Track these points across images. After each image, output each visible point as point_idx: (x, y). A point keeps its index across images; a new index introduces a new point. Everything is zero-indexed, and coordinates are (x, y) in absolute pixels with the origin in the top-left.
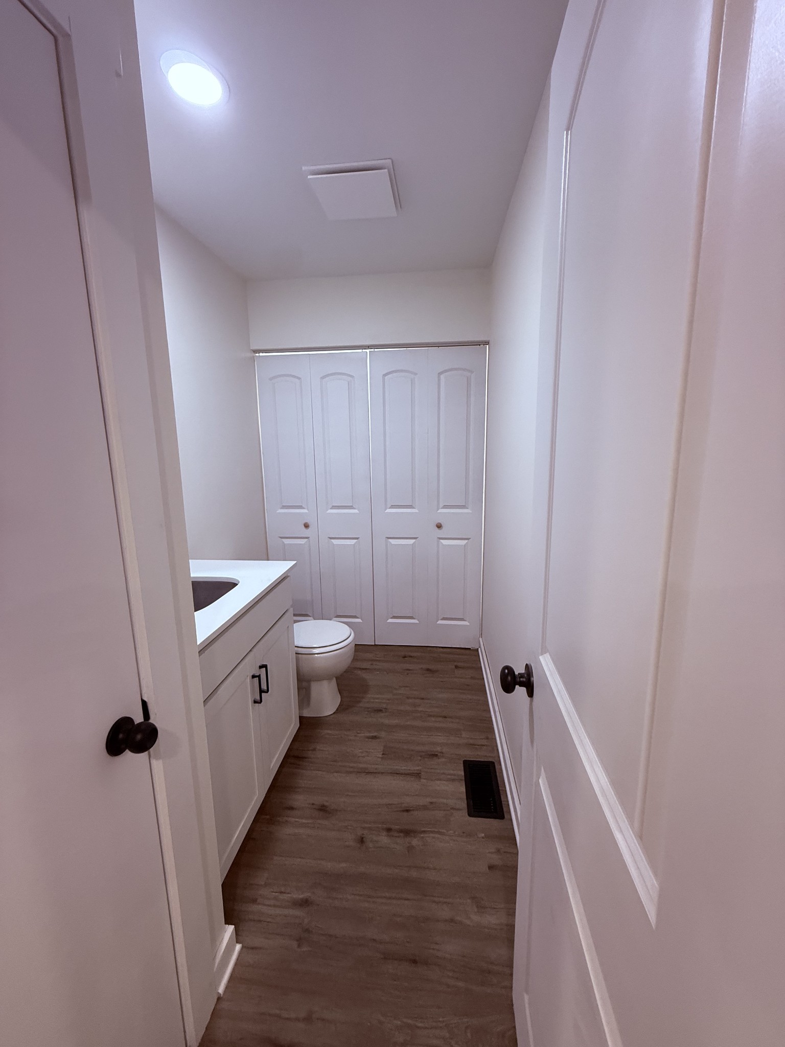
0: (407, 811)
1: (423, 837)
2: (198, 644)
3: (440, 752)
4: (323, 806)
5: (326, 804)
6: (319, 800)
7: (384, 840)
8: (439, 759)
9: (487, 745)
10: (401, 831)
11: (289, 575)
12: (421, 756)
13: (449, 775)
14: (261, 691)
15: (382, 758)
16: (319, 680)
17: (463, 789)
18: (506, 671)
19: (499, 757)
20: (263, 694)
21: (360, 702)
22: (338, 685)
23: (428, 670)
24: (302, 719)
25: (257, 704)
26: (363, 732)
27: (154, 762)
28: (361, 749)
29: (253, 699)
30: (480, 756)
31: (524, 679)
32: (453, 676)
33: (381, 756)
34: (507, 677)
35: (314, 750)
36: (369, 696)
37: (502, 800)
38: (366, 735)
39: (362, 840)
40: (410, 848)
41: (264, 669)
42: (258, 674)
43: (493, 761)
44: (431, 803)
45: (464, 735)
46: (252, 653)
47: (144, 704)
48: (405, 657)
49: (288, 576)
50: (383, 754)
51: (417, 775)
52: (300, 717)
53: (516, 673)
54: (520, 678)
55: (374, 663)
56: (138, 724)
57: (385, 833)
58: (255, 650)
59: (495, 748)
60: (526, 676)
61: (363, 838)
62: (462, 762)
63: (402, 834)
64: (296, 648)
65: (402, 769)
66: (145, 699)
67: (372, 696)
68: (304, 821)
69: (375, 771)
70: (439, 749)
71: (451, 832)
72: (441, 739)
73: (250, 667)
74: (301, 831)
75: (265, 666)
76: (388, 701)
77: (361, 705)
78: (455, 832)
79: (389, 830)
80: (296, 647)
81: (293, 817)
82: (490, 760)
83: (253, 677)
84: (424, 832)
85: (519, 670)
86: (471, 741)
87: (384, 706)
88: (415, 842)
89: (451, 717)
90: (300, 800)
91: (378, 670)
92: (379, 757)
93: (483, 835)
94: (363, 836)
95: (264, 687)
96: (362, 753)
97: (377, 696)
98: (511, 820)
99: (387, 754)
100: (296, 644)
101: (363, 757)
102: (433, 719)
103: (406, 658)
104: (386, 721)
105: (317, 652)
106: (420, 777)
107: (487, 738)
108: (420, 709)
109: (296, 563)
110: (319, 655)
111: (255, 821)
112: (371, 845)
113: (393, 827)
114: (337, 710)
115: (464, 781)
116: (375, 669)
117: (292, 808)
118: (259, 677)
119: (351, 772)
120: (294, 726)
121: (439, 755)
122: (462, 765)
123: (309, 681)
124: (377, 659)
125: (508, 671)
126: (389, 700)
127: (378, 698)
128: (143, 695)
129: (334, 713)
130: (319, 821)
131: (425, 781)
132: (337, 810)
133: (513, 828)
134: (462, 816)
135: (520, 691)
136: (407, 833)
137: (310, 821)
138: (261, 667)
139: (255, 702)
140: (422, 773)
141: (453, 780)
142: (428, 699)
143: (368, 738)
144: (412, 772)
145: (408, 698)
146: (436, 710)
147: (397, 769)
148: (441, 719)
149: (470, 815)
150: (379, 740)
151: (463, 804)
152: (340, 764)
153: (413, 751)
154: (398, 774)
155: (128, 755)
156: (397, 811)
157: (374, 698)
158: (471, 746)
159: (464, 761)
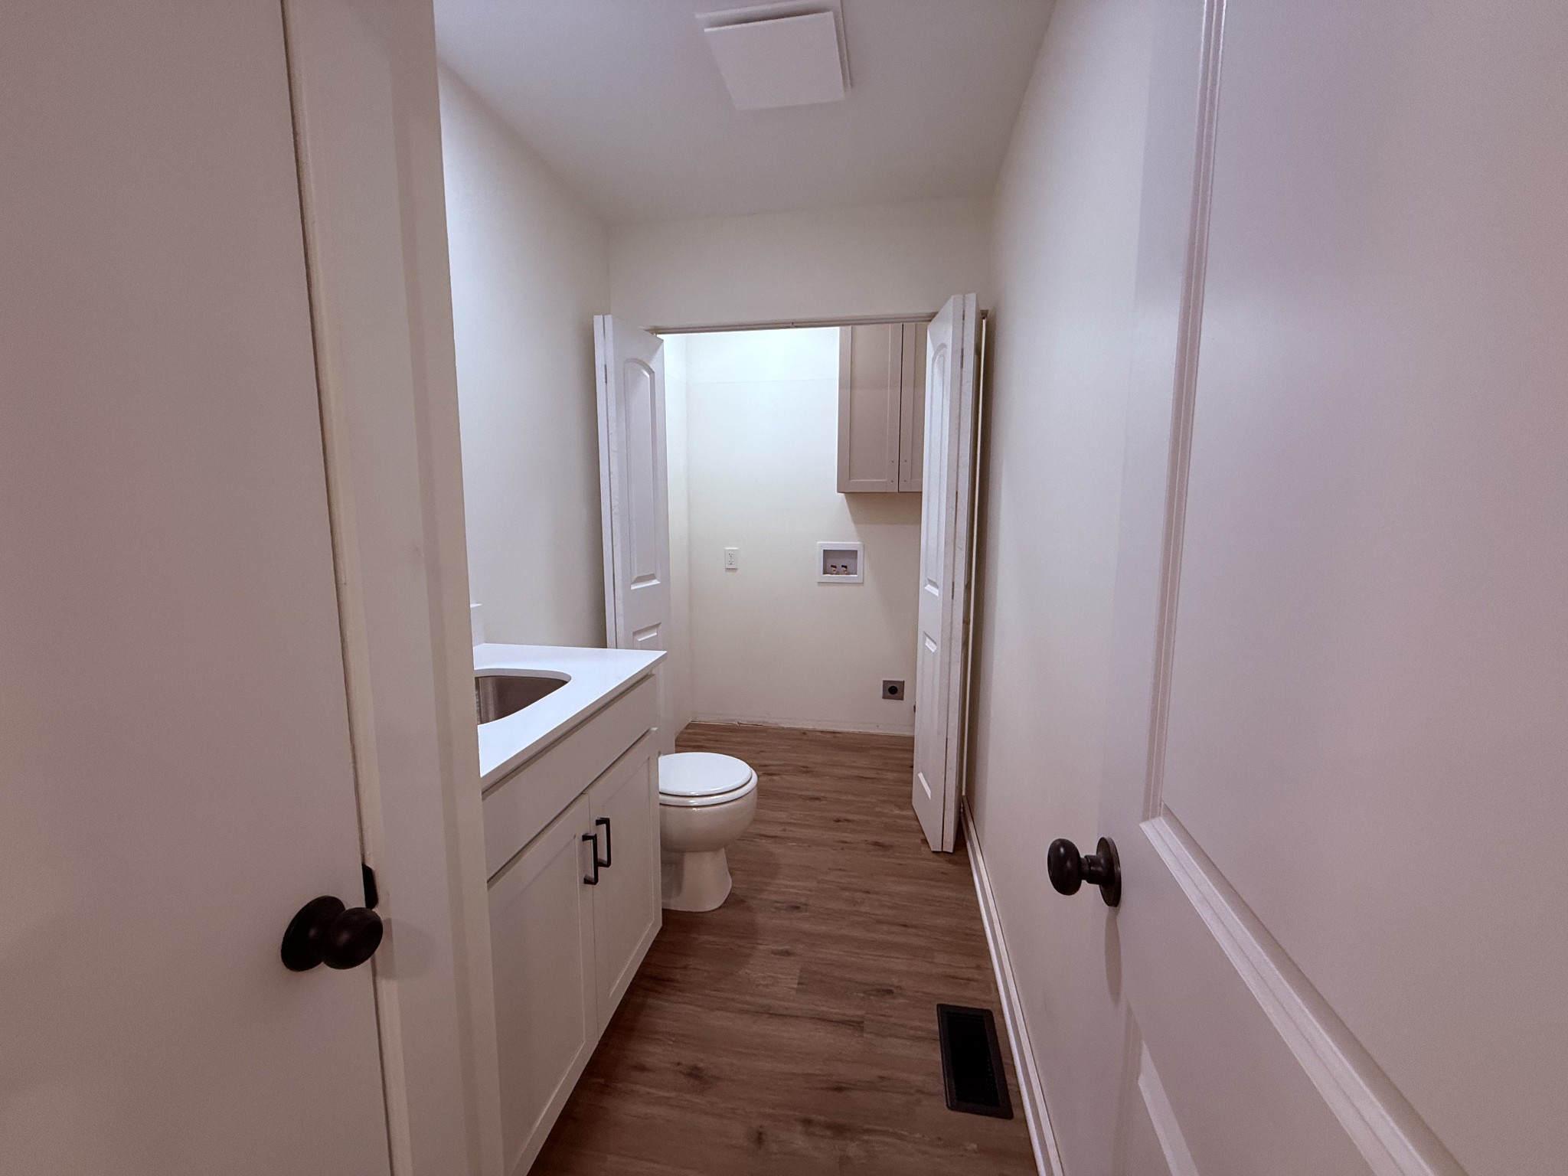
0: (839, 1089)
1: (867, 1142)
2: (482, 776)
3: (897, 987)
4: (696, 1068)
5: (701, 1065)
6: (690, 1056)
7: (799, 1141)
8: (894, 998)
9: (977, 981)
10: (828, 1126)
11: (654, 672)
12: (864, 992)
13: (912, 1028)
14: (598, 864)
15: (797, 990)
16: (698, 851)
17: (937, 1057)
18: (1062, 850)
19: (1000, 1004)
20: (599, 868)
21: (763, 891)
22: (728, 860)
23: (877, 844)
24: (667, 914)
25: (590, 886)
26: (766, 942)
27: (384, 985)
28: (763, 972)
29: (584, 876)
30: (968, 998)
31: (1100, 869)
32: (919, 856)
33: (796, 986)
34: (1066, 863)
35: (685, 968)
36: (778, 881)
37: (1008, 1081)
38: (771, 947)
39: (759, 1138)
40: (844, 1161)
41: (605, 825)
42: (592, 834)
43: (990, 1008)
44: (882, 1078)
45: (941, 959)
46: (585, 798)
47: (368, 875)
48: (838, 821)
49: (653, 675)
50: (799, 984)
51: (857, 1025)
52: (663, 909)
53: (1082, 856)
54: (1090, 865)
55: (788, 828)
56: (350, 910)
57: (799, 1128)
58: (591, 791)
59: (993, 986)
60: (1102, 861)
61: (760, 1134)
62: (936, 1007)
63: (829, 1133)
64: (661, 797)
65: (831, 1013)
66: (370, 865)
67: (783, 882)
68: (662, 1093)
69: (785, 1012)
70: (895, 980)
71: (918, 1135)
72: (899, 963)
73: (581, 820)
74: (655, 1110)
75: (605, 821)
76: (808, 893)
77: (764, 896)
78: (924, 1136)
79: (807, 1122)
80: (661, 793)
81: (645, 1086)
82: (986, 1007)
83: (585, 838)
84: (868, 1131)
85: (1087, 849)
86: (950, 971)
87: (803, 900)
88: (853, 1149)
89: (915, 927)
90: (656, 1054)
91: (794, 839)
92: (793, 988)
93: (975, 1146)
94: (761, 1130)
95: (603, 856)
96: (764, 978)
97: (792, 883)
98: (1025, 1121)
99: (807, 983)
100: (662, 787)
101: (767, 986)
102: (885, 928)
103: (841, 823)
104: (806, 926)
105: (696, 804)
106: (862, 1030)
107: (978, 967)
108: (864, 909)
109: (666, 654)
110: (699, 809)
111: (581, 1086)
112: (774, 1147)
113: (813, 1117)
114: (725, 902)
115: (939, 1043)
116: (788, 838)
117: (642, 1068)
118: (594, 838)
119: (746, 1012)
120: (652, 926)
121: (895, 991)
122: (935, 1013)
123: (681, 852)
124: (793, 821)
125: (1065, 850)
126: (811, 891)
127: (793, 887)
128: (367, 857)
129: (720, 908)
130: (688, 1096)
131: (869, 1036)
132: (718, 1079)
133: (1030, 1138)
134: (936, 1107)
135: (1089, 891)
136: (839, 1130)
137: (673, 1094)
138: (599, 822)
139: (587, 881)
140: (866, 1022)
141: (923, 1039)
142: (877, 893)
143: (775, 953)
144: (848, 1018)
145: (843, 889)
146: (890, 912)
147: (823, 1011)
148: (896, 929)
149: (952, 1108)
150: (793, 958)
151: (937, 1084)
152: (726, 995)
153: (850, 980)
154: (824, 1020)
155: (324, 971)
156: (822, 1088)
157: (787, 886)
158: (951, 979)
159: (938, 1005)
